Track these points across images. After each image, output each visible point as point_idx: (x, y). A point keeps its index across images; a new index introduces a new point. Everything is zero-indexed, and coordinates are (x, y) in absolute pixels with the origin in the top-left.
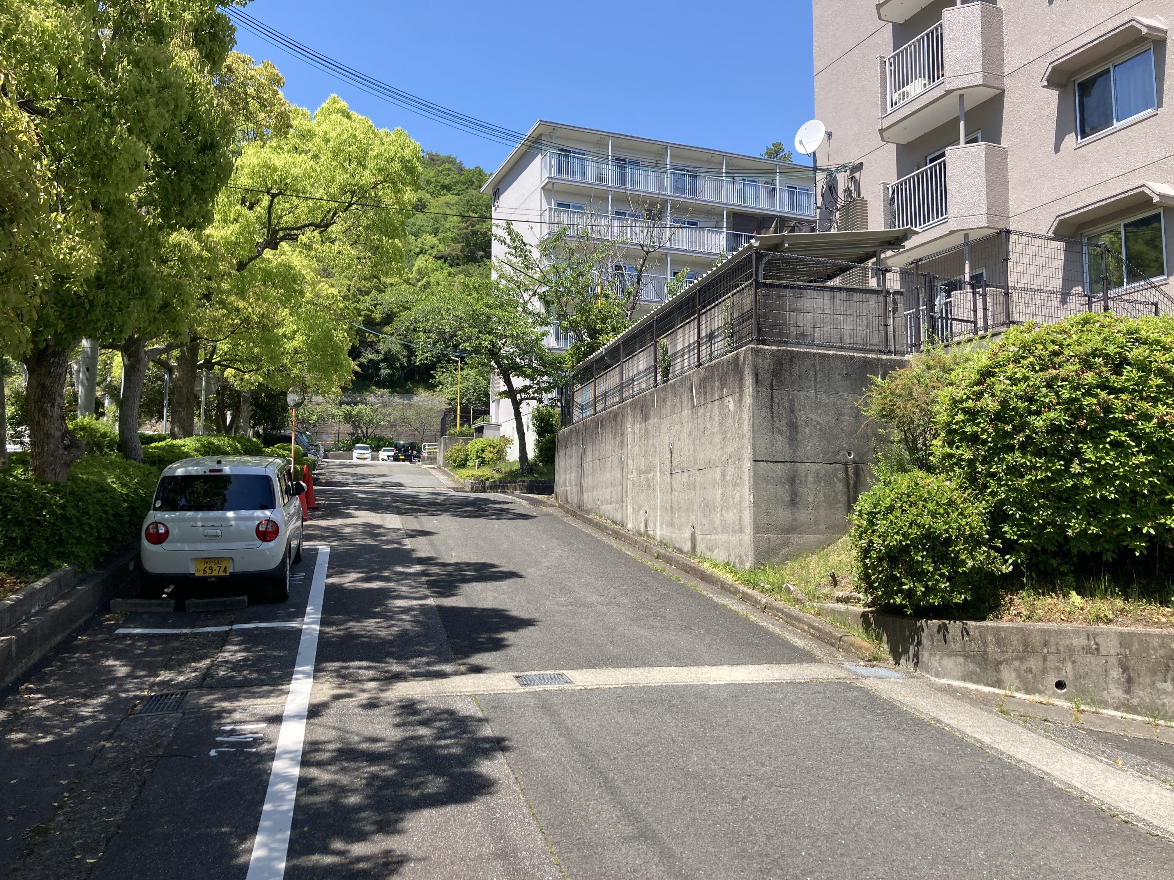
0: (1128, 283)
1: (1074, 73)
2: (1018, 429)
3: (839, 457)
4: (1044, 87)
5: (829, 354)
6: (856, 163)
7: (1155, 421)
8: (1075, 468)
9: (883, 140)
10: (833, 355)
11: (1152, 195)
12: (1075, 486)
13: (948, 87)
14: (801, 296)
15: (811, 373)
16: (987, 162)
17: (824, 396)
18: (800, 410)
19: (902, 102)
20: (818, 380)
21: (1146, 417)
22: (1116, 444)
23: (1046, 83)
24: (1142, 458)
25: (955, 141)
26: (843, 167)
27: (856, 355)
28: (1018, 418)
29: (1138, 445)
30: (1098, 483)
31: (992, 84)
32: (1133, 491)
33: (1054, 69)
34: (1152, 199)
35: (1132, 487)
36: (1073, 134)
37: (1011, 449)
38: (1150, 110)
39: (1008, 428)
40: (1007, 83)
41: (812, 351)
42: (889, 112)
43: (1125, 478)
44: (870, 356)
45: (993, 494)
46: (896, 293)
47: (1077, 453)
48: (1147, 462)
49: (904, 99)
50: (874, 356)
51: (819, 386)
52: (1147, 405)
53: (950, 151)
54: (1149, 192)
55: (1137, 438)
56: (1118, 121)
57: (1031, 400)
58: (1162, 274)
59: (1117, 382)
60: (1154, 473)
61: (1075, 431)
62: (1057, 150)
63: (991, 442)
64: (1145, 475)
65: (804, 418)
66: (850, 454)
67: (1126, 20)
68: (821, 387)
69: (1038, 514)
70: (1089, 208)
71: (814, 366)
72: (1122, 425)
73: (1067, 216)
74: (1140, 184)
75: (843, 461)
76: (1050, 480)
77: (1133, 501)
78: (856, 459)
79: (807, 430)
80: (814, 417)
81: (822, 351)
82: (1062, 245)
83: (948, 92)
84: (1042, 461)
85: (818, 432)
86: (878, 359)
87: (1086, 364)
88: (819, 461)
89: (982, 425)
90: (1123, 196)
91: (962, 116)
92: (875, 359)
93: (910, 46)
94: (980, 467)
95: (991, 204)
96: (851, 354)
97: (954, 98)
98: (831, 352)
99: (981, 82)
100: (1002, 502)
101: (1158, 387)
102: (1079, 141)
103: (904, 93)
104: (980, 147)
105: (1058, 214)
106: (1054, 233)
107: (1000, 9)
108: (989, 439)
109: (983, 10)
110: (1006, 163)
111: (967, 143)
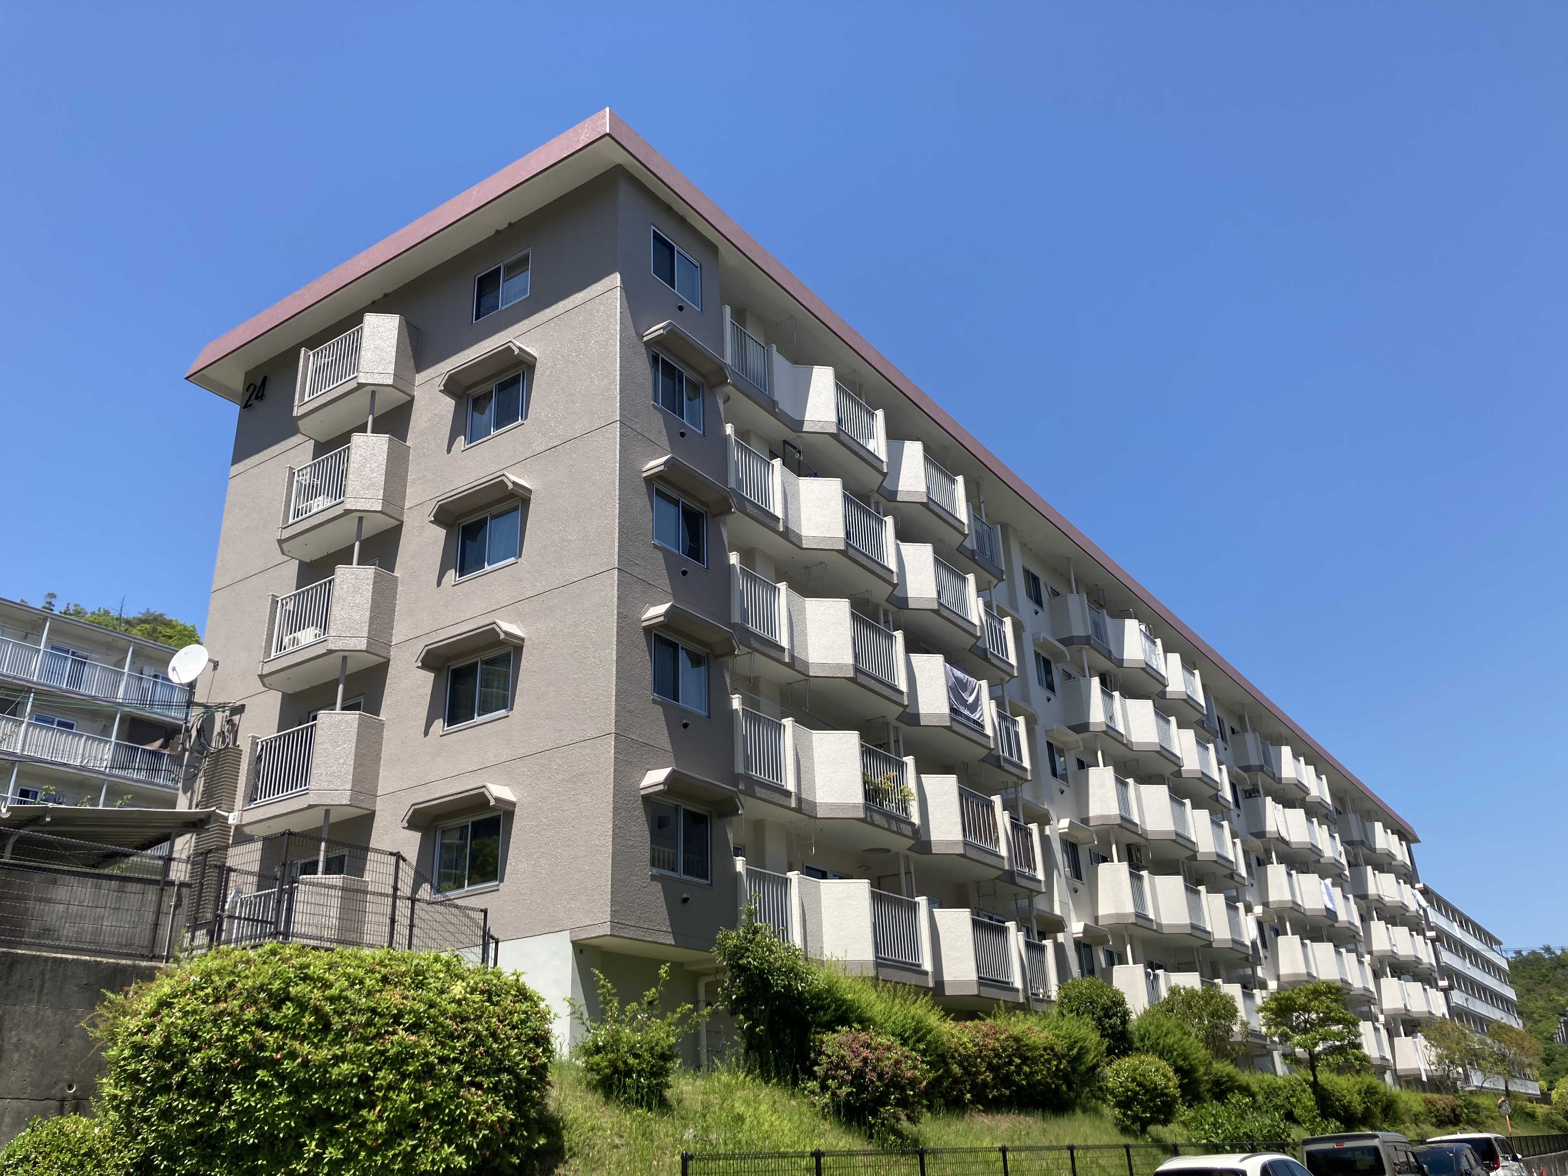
0: (469, 885)
1: (449, 659)
2: (176, 1068)
3: (53, 1092)
4: (418, 667)
5: (67, 959)
6: (238, 704)
7: (300, 1060)
8: (224, 1112)
9: (264, 686)
10: (73, 960)
11: (490, 797)
12: (222, 1129)
13: (331, 646)
14: (54, 882)
15: (37, 983)
16: (359, 734)
17: (49, 1012)
18: (11, 1030)
19: (291, 648)
20: (45, 991)
21: (292, 1055)
22: (262, 1085)
23: (420, 665)
24: (283, 1099)
25: (331, 706)
26: (222, 706)
27: (105, 960)
28: (179, 1056)
29: (282, 1085)
30: (242, 1128)
31: (377, 652)
32: (272, 1134)
33: (428, 652)
34: (489, 802)
35: (271, 1131)
36: (441, 720)
37: (167, 1089)
38: (503, 711)
39: (168, 1067)
40: (393, 653)
41: (45, 954)
42: (272, 658)
43: (265, 1121)
44: (124, 962)
45: (145, 1141)
46: (182, 885)
47: (227, 1094)
48: (287, 1104)
49: (293, 645)
50: (129, 962)
51: (44, 999)
52: (296, 1044)
53: (322, 715)
54: (487, 794)
55: (281, 1077)
56: (479, 715)
57: (194, 1036)
58: (496, 880)
59: (275, 1018)
60: (292, 1115)
61: (230, 1070)
62: (426, 733)
63: (149, 1082)
64: (284, 1117)
65: (14, 1040)
66: (70, 1087)
67: (487, 622)
68: (47, 1001)
69: (182, 1164)
70: (440, 801)
71: (42, 973)
72: (271, 1064)
73: (421, 806)
74: (480, 785)
75: (59, 1096)
76: (199, 1124)
77: (272, 1145)
78: (78, 1093)
79: (16, 1056)
80: (28, 1039)
81: (59, 955)
82: (417, 836)
83: (330, 652)
84: (195, 1103)
85: (31, 1059)
86: (134, 967)
87: (251, 1000)
88: (25, 1096)
89: (144, 1063)
90: (467, 794)
91: (342, 679)
92: (129, 966)
93: (312, 589)
94: (137, 1111)
95: (357, 779)
96: (99, 959)
97: (336, 659)
98: (70, 957)
99: (364, 647)
100: (152, 1151)
101: (311, 1025)
102: (446, 728)
103: (294, 638)
104: (353, 716)
105: (413, 802)
106: (408, 822)
107: (396, 577)
108: (149, 1079)
109: (377, 575)
110: (381, 737)
111: (343, 709)
